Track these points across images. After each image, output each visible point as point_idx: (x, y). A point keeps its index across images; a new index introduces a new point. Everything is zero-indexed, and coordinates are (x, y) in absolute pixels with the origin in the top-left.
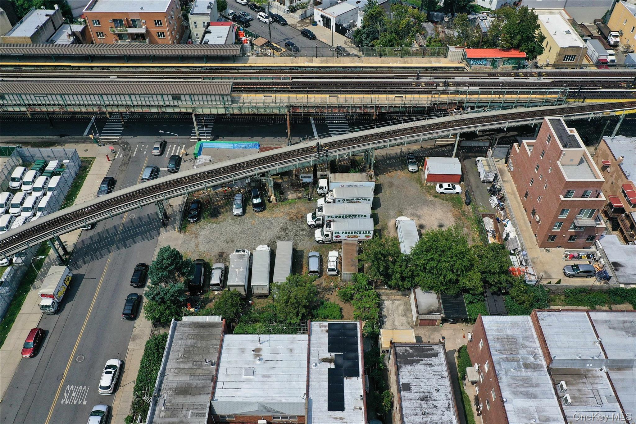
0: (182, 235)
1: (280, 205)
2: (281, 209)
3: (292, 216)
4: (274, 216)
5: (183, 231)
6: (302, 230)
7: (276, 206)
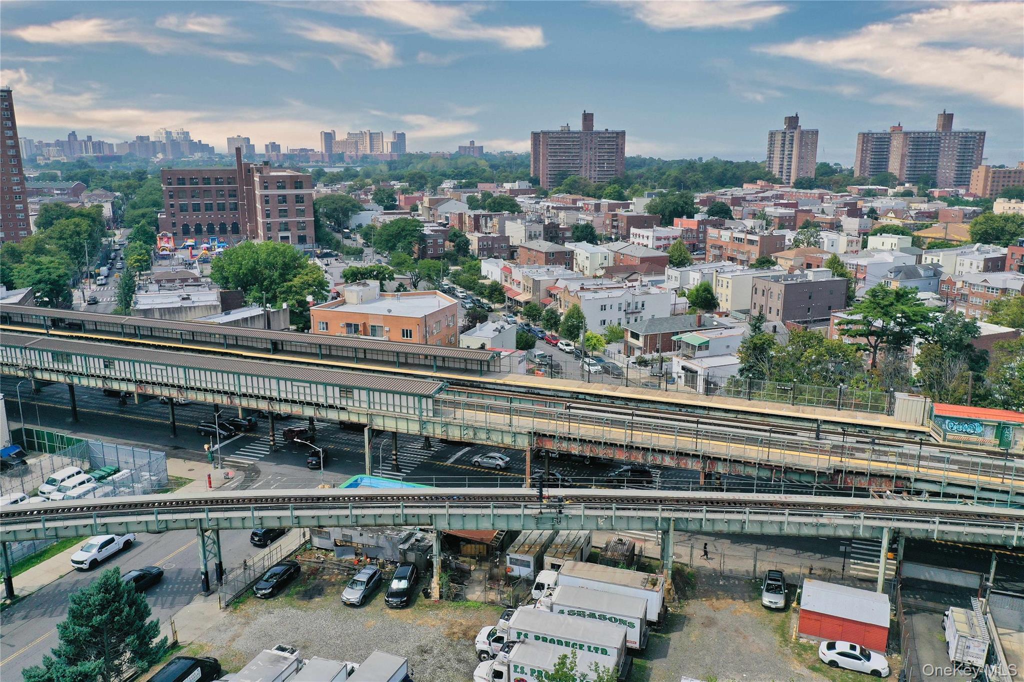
0: (224, 614)
1: (443, 607)
2: (442, 613)
3: (455, 630)
4: (419, 622)
5: (230, 609)
6: (460, 661)
7: (435, 606)
